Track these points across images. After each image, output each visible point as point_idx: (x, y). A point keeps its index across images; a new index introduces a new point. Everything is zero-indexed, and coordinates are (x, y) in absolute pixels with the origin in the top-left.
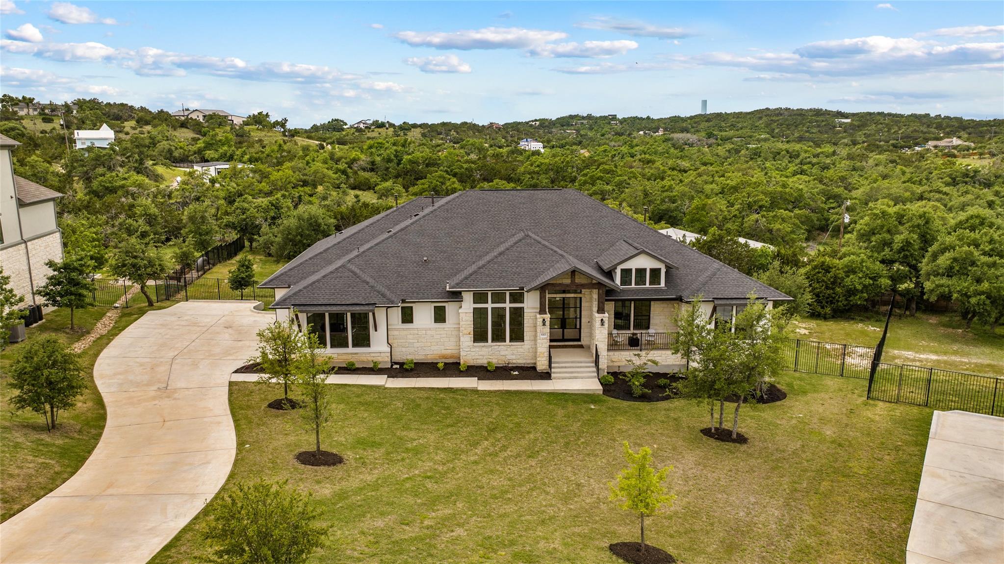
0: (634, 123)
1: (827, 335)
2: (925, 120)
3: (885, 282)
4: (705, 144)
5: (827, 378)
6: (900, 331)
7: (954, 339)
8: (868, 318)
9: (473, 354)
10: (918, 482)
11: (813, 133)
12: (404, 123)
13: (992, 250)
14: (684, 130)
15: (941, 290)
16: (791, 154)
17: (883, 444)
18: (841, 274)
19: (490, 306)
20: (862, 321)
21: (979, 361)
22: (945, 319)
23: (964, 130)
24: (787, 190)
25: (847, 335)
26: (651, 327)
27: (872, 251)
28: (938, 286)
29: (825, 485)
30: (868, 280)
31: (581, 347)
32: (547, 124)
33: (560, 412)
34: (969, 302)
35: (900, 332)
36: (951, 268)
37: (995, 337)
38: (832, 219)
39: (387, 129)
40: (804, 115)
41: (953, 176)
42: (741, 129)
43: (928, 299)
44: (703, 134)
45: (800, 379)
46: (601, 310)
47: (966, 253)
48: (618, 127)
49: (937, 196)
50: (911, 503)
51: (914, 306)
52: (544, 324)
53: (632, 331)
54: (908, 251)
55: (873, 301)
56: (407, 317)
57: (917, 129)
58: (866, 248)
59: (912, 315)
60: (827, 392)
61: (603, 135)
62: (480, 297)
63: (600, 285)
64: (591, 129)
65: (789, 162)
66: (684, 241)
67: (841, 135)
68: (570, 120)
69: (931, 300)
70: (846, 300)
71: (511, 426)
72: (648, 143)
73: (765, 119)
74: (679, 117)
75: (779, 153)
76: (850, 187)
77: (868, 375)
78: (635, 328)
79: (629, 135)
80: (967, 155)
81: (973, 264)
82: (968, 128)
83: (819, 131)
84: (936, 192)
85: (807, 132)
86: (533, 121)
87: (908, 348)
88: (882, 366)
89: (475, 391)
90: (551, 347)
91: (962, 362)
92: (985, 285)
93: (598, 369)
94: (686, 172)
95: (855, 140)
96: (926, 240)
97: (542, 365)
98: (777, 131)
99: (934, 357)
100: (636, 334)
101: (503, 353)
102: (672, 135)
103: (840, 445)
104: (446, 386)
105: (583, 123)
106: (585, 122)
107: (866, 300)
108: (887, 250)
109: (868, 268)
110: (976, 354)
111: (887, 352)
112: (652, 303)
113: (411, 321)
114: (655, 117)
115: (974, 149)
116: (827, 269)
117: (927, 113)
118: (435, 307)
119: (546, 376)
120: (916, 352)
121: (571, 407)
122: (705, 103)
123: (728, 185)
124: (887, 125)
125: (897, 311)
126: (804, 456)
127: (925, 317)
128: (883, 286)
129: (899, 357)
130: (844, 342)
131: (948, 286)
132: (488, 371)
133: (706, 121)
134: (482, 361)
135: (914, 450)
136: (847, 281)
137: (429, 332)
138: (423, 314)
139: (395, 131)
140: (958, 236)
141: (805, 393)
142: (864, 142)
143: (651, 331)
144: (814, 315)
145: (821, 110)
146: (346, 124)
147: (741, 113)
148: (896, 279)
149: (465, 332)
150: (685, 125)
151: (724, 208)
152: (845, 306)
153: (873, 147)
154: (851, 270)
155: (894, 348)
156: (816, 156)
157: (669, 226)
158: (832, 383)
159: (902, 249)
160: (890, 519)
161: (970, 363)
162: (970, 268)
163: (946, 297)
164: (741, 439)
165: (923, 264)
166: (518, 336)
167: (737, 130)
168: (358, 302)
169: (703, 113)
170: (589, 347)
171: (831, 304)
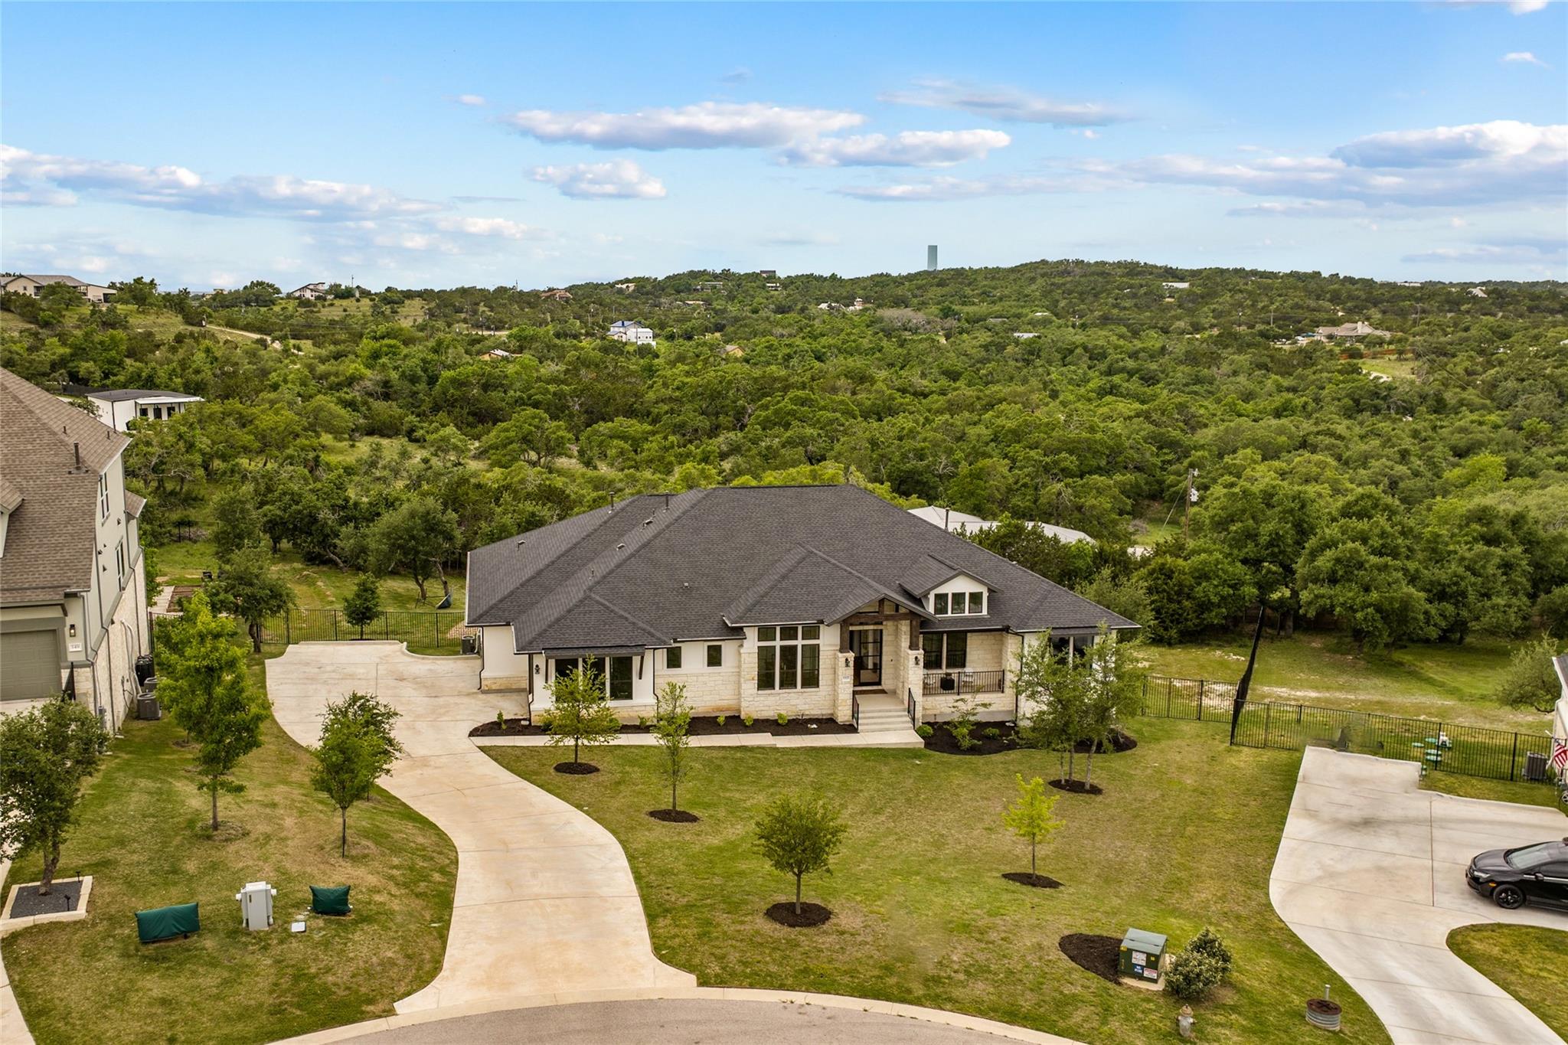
0: (808, 286)
1: (1174, 669)
2: (1312, 285)
3: (1250, 591)
4: (938, 328)
5: (1181, 722)
6: (1271, 659)
7: (1342, 669)
8: (1229, 643)
9: (756, 704)
10: (1284, 824)
11: (1125, 308)
12: (389, 289)
13: (1383, 546)
14: (900, 302)
15: (1321, 602)
16: (1091, 354)
17: (1248, 790)
18: (1189, 580)
19: (778, 643)
20: (1220, 647)
21: (1368, 697)
22: (1332, 641)
23: (1375, 306)
24: (1098, 436)
25: (1202, 667)
26: (967, 664)
27: (1230, 546)
28: (1317, 596)
29: (1190, 830)
30: (1226, 589)
31: (883, 692)
32: (649, 287)
33: (885, 771)
34: (1355, 618)
35: (1272, 661)
36: (1334, 572)
37: (1391, 665)
38: (1168, 482)
39: (358, 300)
40: (1109, 274)
41: (1357, 397)
42: (1001, 299)
43: (1305, 615)
44: (934, 309)
45: (1150, 725)
46: (913, 646)
47: (1350, 551)
48: (780, 294)
49: (1328, 440)
50: (1275, 843)
51: (1290, 623)
52: (847, 665)
53: (944, 670)
54: (1278, 546)
55: (1235, 618)
56: (674, 660)
57: (1301, 303)
58: (1223, 542)
59: (1289, 637)
60: (1182, 738)
61: (755, 311)
62: (765, 633)
63: (912, 615)
64: (731, 298)
65: (1090, 368)
66: (963, 534)
67: (1173, 313)
68: (693, 282)
69: (1309, 615)
70: (1198, 617)
71: (837, 785)
72: (842, 330)
73: (1040, 281)
74: (888, 275)
75: (1071, 352)
76: (1193, 422)
77: (1231, 718)
78: (948, 666)
79: (803, 310)
80: (1379, 353)
81: (1361, 565)
82: (1381, 302)
83: (1136, 305)
84: (1326, 435)
85: (1115, 306)
86: (622, 282)
87: (1283, 684)
88: (1248, 707)
89: (775, 749)
90: (855, 693)
91: (1347, 699)
92: (1375, 595)
93: (913, 719)
94: (925, 396)
95: (1198, 324)
96: (1303, 531)
97: (843, 715)
98: (1062, 304)
99: (1313, 694)
100: (950, 674)
101: (793, 702)
102: (880, 312)
103: (1202, 793)
104: (739, 744)
105: (715, 287)
106: (719, 284)
107: (1225, 618)
108: (1251, 545)
109: (1225, 572)
110: (1366, 689)
111: (1254, 690)
112: (969, 635)
113: (679, 666)
114: (845, 277)
115: (1390, 343)
116: (1167, 573)
117: (1317, 270)
118: (709, 647)
119: (851, 729)
120: (1292, 689)
121: (894, 764)
122: (933, 250)
123: (1003, 427)
124: (1250, 293)
125: (1269, 631)
126: (1165, 804)
127: (1304, 638)
128: (1247, 598)
129: (1269, 696)
130: (1199, 678)
131: (1330, 597)
132: (779, 724)
133: (938, 285)
134: (769, 713)
135: (1282, 794)
136: (1199, 591)
137: (701, 679)
138: (694, 655)
139: (375, 306)
140: (1341, 527)
141: (1158, 740)
142: (1212, 326)
143: (968, 669)
144: (1158, 641)
145: (1138, 263)
146: (278, 291)
147: (998, 270)
148: (1264, 587)
149: (747, 677)
150: (900, 293)
151: (1005, 471)
152: (1196, 626)
153: (1228, 339)
154: (1202, 576)
155: (1262, 684)
156: (1134, 355)
157: (924, 501)
158: (1189, 728)
159: (1271, 544)
160: (1256, 855)
161: (1356, 701)
162: (1356, 572)
163: (1325, 613)
164: (1095, 790)
165: (1299, 565)
166: (811, 680)
167: (993, 302)
168: (622, 643)
169: (931, 269)
170: (894, 692)
171: (1178, 623)
